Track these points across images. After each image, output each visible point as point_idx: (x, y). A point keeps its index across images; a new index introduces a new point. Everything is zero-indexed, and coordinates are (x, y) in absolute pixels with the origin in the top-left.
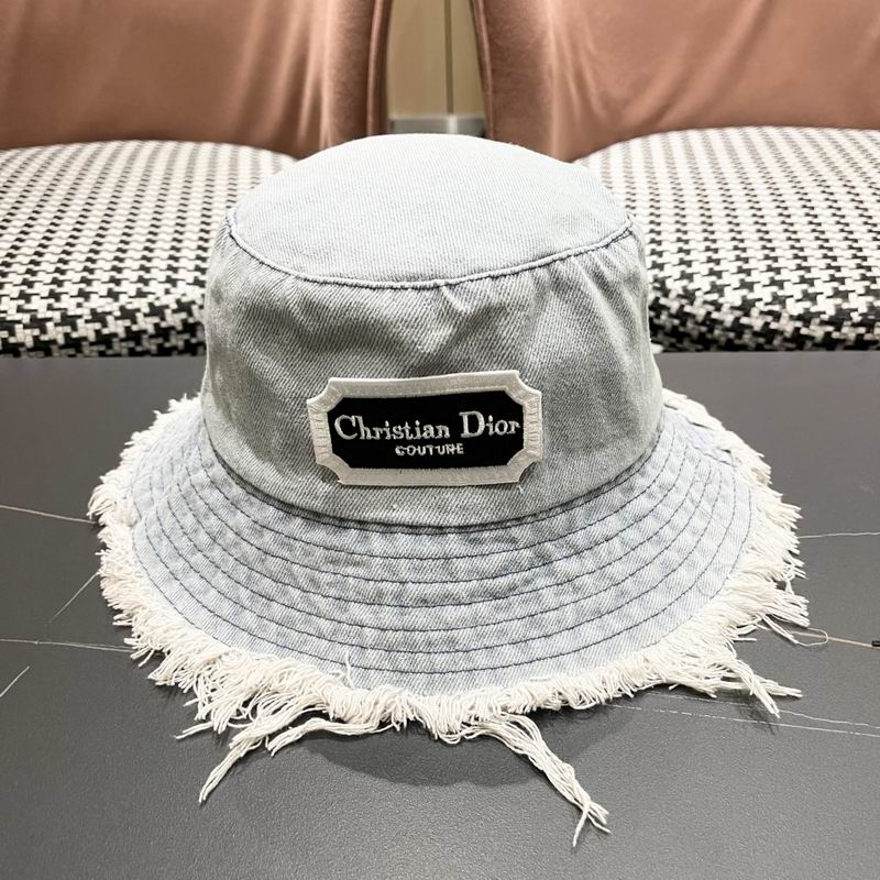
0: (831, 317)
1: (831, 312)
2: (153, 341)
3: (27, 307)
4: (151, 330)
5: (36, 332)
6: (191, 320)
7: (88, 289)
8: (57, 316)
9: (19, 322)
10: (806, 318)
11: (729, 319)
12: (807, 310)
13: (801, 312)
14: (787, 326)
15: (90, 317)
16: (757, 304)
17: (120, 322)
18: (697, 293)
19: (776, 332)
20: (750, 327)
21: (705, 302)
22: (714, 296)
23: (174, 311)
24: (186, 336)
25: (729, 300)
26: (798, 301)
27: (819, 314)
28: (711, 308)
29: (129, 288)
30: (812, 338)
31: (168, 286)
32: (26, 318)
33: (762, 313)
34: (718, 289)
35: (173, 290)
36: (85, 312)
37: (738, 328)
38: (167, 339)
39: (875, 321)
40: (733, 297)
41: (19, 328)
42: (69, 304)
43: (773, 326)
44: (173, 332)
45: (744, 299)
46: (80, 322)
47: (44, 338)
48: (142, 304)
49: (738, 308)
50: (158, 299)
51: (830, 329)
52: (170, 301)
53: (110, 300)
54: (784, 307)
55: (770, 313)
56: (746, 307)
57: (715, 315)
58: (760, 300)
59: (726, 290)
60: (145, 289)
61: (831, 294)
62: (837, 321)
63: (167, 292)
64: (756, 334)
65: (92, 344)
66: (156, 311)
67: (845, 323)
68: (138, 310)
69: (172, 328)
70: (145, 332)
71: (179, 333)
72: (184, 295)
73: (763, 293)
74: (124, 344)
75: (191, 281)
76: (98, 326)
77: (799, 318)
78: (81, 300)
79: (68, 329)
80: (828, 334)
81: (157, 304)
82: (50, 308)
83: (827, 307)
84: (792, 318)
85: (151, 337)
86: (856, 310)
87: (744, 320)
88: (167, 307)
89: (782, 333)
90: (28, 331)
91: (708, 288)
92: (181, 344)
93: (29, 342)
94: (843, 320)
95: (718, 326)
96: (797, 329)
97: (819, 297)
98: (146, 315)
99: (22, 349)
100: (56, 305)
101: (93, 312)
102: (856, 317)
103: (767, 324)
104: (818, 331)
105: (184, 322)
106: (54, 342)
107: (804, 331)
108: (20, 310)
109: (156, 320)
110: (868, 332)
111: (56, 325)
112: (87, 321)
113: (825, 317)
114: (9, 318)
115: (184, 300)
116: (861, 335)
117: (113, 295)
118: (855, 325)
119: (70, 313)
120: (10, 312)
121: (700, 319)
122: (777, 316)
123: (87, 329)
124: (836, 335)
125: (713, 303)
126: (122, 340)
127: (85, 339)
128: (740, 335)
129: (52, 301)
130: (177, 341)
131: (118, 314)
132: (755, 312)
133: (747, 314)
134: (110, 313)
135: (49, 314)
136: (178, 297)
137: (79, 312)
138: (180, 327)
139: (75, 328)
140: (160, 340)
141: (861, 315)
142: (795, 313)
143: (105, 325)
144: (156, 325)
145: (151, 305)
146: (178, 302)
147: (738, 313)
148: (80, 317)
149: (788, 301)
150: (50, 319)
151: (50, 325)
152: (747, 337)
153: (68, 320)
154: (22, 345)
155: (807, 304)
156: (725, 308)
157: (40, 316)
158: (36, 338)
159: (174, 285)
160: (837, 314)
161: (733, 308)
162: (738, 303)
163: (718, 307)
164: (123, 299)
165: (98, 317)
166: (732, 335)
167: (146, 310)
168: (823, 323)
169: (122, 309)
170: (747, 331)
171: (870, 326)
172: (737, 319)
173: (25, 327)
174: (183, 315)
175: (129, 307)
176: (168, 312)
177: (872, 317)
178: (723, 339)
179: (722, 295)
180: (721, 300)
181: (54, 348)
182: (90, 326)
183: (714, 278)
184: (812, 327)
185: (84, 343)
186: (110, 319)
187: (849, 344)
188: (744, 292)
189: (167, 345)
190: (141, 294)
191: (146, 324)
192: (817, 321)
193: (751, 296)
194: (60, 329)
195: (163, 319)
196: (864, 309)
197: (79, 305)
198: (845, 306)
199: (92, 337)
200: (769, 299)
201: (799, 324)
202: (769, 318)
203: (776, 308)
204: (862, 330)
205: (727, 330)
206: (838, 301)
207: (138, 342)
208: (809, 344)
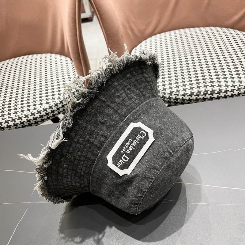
0: (190, 94)
1: (189, 93)
2: (40, 119)
3: (10, 117)
4: (39, 116)
5: (14, 122)
6: (47, 112)
7: (23, 110)
8: (17, 118)
9: (9, 121)
10: (184, 95)
11: (168, 96)
12: (184, 93)
13: (183, 94)
14: (180, 97)
15: (25, 117)
16: (173, 92)
17: (31, 116)
18: (160, 91)
19: (178, 99)
20: (172, 98)
21: (162, 93)
22: (164, 91)
23: (43, 111)
24: (47, 116)
25: (167, 92)
26: (182, 91)
27: (187, 94)
28: (163, 94)
29: (32, 107)
30: (186, 99)
31: (41, 105)
32: (11, 119)
33: (174, 94)
34: (164, 89)
35: (42, 106)
36: (23, 116)
37: (170, 98)
38: (42, 117)
39: (199, 94)
40: (168, 91)
41: (9, 122)
42: (19, 114)
43: (177, 97)
44: (44, 116)
45: (170, 91)
46: (23, 118)
47: (16, 123)
48: (36, 111)
49: (169, 94)
50: (39, 109)
51: (190, 97)
52: (42, 109)
53: (28, 111)
54: (179, 93)
55: (176, 94)
56: (171, 93)
57: (164, 96)
58: (174, 91)
59: (166, 89)
60: (36, 107)
61: (189, 88)
62: (191, 95)
63: (41, 107)
64: (174, 99)
65: (26, 122)
66: (39, 112)
67: (193, 95)
68: (35, 113)
69: (43, 115)
70: (37, 117)
71: (45, 116)
72: (44, 107)
73: (174, 90)
74: (33, 121)
75: (46, 103)
76: (27, 118)
77: (183, 95)
78: (22, 113)
79: (20, 120)
80: (189, 98)
81: (39, 110)
82: (15, 116)
83: (188, 92)
84: (181, 95)
85: (39, 118)
86: (195, 92)
87: (171, 96)
88: (41, 111)
89: (179, 99)
90: (12, 122)
91: (162, 89)
92: (46, 118)
93: (13, 125)
94: (192, 95)
95: (165, 98)
96: (183, 98)
97: (187, 90)
98: (37, 114)
99: (11, 126)
100: (17, 115)
101: (25, 115)
102: (195, 94)
103: (176, 97)
104: (187, 98)
105: (46, 113)
106: (18, 123)
107: (184, 98)
108: (9, 118)
109: (39, 114)
110: (198, 97)
111: (18, 120)
112: (24, 118)
113: (188, 94)
114: (7, 120)
115: (45, 108)
116: (197, 98)
117: (29, 110)
118: (195, 96)
119: (20, 116)
120: (7, 118)
121: (161, 96)
122: (178, 95)
123: (24, 119)
124: (191, 98)
125: (164, 93)
126: (33, 120)
127: (24, 121)
128: (170, 100)
129: (15, 114)
130: (45, 117)
131: (31, 114)
132: (173, 94)
133: (171, 95)
134: (29, 115)
135: (16, 117)
136: (43, 108)
137: (22, 116)
138: (45, 114)
139: (22, 120)
140: (41, 118)
141: (196, 93)
142: (182, 94)
143: (28, 118)
144: (40, 115)
145: (38, 111)
146: (43, 109)
147: (169, 95)
148: (22, 117)
149: (180, 91)
150: (16, 119)
151: (16, 120)
152: (172, 100)
153: (20, 118)
154: (11, 125)
155: (184, 92)
156: (166, 94)
157: (14, 118)
158: (14, 123)
159: (42, 105)
160: (191, 94)
161: (168, 94)
162: (169, 93)
163: (165, 94)
164: (31, 111)
165: (26, 116)
166: (169, 100)
167: (37, 112)
168: (188, 96)
169: (31, 113)
170: (172, 99)
171: (198, 95)
172: (169, 96)
173: (11, 121)
174: (45, 112)
175: (33, 112)
176: (42, 112)
177: (198, 93)
178: (167, 101)
179: (165, 91)
180: (165, 92)
181: (18, 125)
182: (25, 118)
183: (163, 87)
184: (186, 97)
185: (24, 122)
186: (29, 116)
187: (194, 100)
188: (170, 90)
189: (43, 119)
190: (35, 109)
191: (37, 115)
192: (187, 95)
193: (172, 91)
194: (19, 120)
195: (41, 114)
196: (197, 92)
197: (22, 114)
198: (193, 91)
199: (26, 121)
200: (176, 91)
201: (183, 96)
202: (176, 96)
203: (177, 93)
204: (197, 97)
205: (167, 99)
206: (191, 90)
207: (36, 120)
208: (186, 101)
